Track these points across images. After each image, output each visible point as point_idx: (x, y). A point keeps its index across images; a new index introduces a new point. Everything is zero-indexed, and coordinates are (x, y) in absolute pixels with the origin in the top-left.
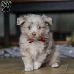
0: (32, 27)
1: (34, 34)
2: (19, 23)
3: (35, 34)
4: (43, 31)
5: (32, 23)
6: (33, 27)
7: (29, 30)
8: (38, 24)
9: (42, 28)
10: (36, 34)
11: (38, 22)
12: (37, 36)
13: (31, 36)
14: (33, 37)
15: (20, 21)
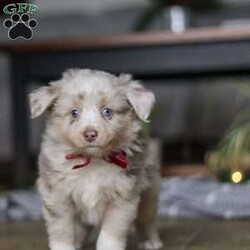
0: (81, 110)
1: (90, 136)
2: (39, 108)
3: (93, 133)
4: (120, 122)
5: (81, 97)
6: (85, 110)
8: (103, 100)
9: (119, 112)
10: (96, 132)
11: (101, 93)
12: (101, 140)
13: (81, 142)
14: (88, 143)
15: (40, 102)
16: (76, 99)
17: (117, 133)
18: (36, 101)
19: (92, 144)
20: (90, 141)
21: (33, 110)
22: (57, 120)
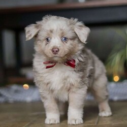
0: (51, 38)
1: (55, 51)
2: (30, 35)
3: (57, 50)
4: (71, 44)
5: (51, 31)
6: (53, 38)
7: (46, 44)
8: (63, 33)
9: (71, 39)
11: (61, 30)
12: (61, 53)
13: (50, 54)
16: (49, 32)
17: (70, 50)
18: (29, 32)
19: (56, 55)
20: (55, 54)
21: (27, 36)
22: (39, 43)
